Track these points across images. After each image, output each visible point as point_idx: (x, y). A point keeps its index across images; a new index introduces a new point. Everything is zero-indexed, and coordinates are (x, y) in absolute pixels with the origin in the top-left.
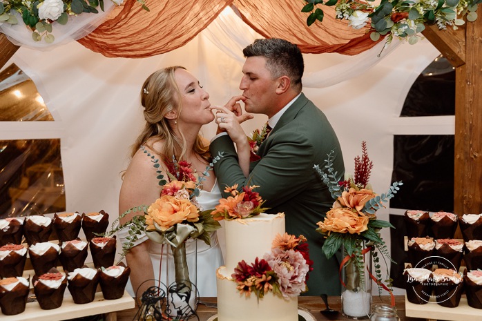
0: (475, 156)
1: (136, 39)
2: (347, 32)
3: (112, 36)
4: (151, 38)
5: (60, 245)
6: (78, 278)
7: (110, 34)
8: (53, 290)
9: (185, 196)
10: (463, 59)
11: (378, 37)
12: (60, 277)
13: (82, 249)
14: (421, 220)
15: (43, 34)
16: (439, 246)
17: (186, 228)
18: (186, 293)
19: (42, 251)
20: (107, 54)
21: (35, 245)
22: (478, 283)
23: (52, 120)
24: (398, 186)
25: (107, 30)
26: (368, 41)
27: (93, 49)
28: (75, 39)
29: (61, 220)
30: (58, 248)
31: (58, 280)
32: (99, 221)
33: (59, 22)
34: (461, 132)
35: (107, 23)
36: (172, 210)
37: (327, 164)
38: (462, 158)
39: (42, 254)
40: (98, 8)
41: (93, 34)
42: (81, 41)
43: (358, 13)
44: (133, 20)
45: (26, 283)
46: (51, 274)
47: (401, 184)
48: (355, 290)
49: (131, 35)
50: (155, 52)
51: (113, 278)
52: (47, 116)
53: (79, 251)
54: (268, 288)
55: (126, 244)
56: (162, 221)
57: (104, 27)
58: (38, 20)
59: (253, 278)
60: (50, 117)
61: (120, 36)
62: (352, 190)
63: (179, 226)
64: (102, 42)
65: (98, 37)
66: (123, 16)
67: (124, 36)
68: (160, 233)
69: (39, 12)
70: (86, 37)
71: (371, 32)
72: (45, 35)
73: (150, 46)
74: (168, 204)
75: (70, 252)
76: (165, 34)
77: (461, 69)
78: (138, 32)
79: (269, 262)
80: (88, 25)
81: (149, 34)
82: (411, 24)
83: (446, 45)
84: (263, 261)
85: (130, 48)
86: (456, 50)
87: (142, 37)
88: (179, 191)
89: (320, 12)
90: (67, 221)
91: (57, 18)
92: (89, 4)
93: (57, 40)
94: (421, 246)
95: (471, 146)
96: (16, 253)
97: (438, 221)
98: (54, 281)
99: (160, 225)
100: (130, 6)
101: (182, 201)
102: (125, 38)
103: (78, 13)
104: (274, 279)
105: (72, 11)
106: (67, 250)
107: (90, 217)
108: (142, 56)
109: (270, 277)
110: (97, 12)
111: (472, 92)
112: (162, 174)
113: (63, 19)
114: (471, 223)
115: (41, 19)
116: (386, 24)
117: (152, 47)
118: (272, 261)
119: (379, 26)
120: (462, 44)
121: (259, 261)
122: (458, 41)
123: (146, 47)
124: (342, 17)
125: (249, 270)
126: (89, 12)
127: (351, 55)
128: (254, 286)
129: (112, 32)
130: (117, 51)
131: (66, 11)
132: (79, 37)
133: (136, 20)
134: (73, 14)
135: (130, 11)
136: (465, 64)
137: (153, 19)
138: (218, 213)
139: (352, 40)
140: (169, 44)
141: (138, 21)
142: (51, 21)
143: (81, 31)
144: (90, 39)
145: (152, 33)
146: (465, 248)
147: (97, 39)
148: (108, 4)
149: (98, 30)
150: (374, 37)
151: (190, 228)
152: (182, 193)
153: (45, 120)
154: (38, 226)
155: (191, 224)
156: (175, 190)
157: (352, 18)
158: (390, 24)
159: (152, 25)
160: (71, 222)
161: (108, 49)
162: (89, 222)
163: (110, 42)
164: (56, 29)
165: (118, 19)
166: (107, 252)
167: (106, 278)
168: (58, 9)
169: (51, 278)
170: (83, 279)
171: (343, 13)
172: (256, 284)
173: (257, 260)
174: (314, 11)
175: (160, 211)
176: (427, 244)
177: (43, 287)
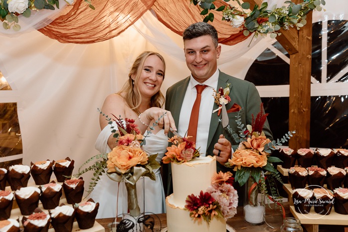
0: (304, 111)
1: (83, 30)
2: (227, 30)
3: (65, 27)
4: (94, 30)
5: (40, 188)
6: (61, 216)
7: (63, 26)
8: (42, 228)
9: (137, 145)
10: (297, 49)
11: (248, 33)
12: (45, 216)
13: (59, 190)
14: (292, 155)
15: (11, 24)
16: (311, 173)
17: (140, 170)
18: (151, 222)
19: (26, 195)
20: (61, 40)
21: (19, 189)
22: (345, 198)
23: (10, 89)
24: (292, 134)
25: (60, 23)
26: (241, 36)
27: (51, 37)
28: (36, 29)
29: (37, 167)
30: (39, 191)
31: (44, 219)
32: (67, 166)
33: (24, 16)
34: (295, 95)
35: (61, 17)
36: (128, 157)
37: (237, 119)
38: (296, 111)
39: (27, 197)
40: (55, 6)
41: (50, 25)
42: (41, 30)
43: (238, 17)
44: (81, 16)
45: (17, 225)
46: (37, 214)
47: (294, 132)
48: (256, 205)
49: (79, 27)
50: (97, 40)
51: (88, 213)
52: (7, 87)
53: (57, 192)
54: (215, 215)
55: (92, 184)
56: (122, 166)
57: (58, 21)
58: (8, 13)
59: (202, 207)
60: (9, 88)
61: (70, 27)
62: (253, 137)
63: (135, 168)
64: (58, 32)
65: (54, 28)
66: (73, 13)
67: (73, 27)
68: (119, 174)
69: (9, 7)
70: (45, 27)
71: (244, 30)
72: (13, 25)
73: (93, 35)
74: (125, 152)
75: (49, 194)
76: (105, 27)
77: (294, 56)
78: (84, 25)
79: (212, 194)
80: (46, 19)
81: (93, 26)
82: (269, 26)
83: (287, 40)
84: (207, 194)
85: (78, 36)
86: (293, 44)
87: (87, 28)
88: (132, 142)
89: (212, 16)
90: (42, 168)
91: (23, 12)
92: (48, 3)
93: (23, 29)
94: (300, 173)
95: (301, 104)
96: (5, 199)
97: (304, 155)
98: (41, 221)
99: (120, 169)
100: (78, 6)
101: (135, 149)
102: (75, 29)
103: (40, 8)
104: (218, 208)
105: (35, 7)
106: (47, 192)
107: (61, 164)
108: (88, 42)
109: (215, 206)
110: (53, 9)
111: (302, 70)
112: (114, 129)
113: (27, 13)
114: (325, 156)
115: (10, 12)
116: (255, 25)
117: (96, 36)
118: (214, 193)
119: (250, 26)
120: (296, 40)
121: (204, 193)
122: (294, 38)
123: (90, 36)
124: (228, 19)
125: (198, 202)
126: (47, 9)
127: (230, 45)
128: (204, 214)
129: (65, 24)
130: (69, 38)
131: (30, 7)
132: (39, 27)
133: (83, 16)
134: (36, 9)
135: (78, 9)
136: (298, 52)
137: (95, 16)
138: (168, 158)
139: (233, 35)
140: (108, 34)
141: (84, 17)
142: (17, 14)
143: (40, 23)
144: (48, 29)
145: (95, 26)
146: (328, 173)
147: (53, 29)
148: (62, 3)
149: (54, 23)
150: (246, 33)
151: (143, 170)
152: (135, 143)
153: (5, 90)
154: (20, 174)
155: (144, 166)
156: (129, 141)
157: (234, 20)
158: (257, 26)
159: (95, 20)
160: (45, 169)
161: (62, 37)
162: (60, 167)
163: (63, 32)
164: (21, 21)
165: (69, 15)
166: (78, 191)
167: (82, 213)
168: (24, 5)
169: (38, 218)
170: (65, 216)
171: (228, 16)
172: (205, 212)
173: (201, 193)
174: (208, 15)
175: (119, 157)
176: (303, 172)
177: (32, 226)
